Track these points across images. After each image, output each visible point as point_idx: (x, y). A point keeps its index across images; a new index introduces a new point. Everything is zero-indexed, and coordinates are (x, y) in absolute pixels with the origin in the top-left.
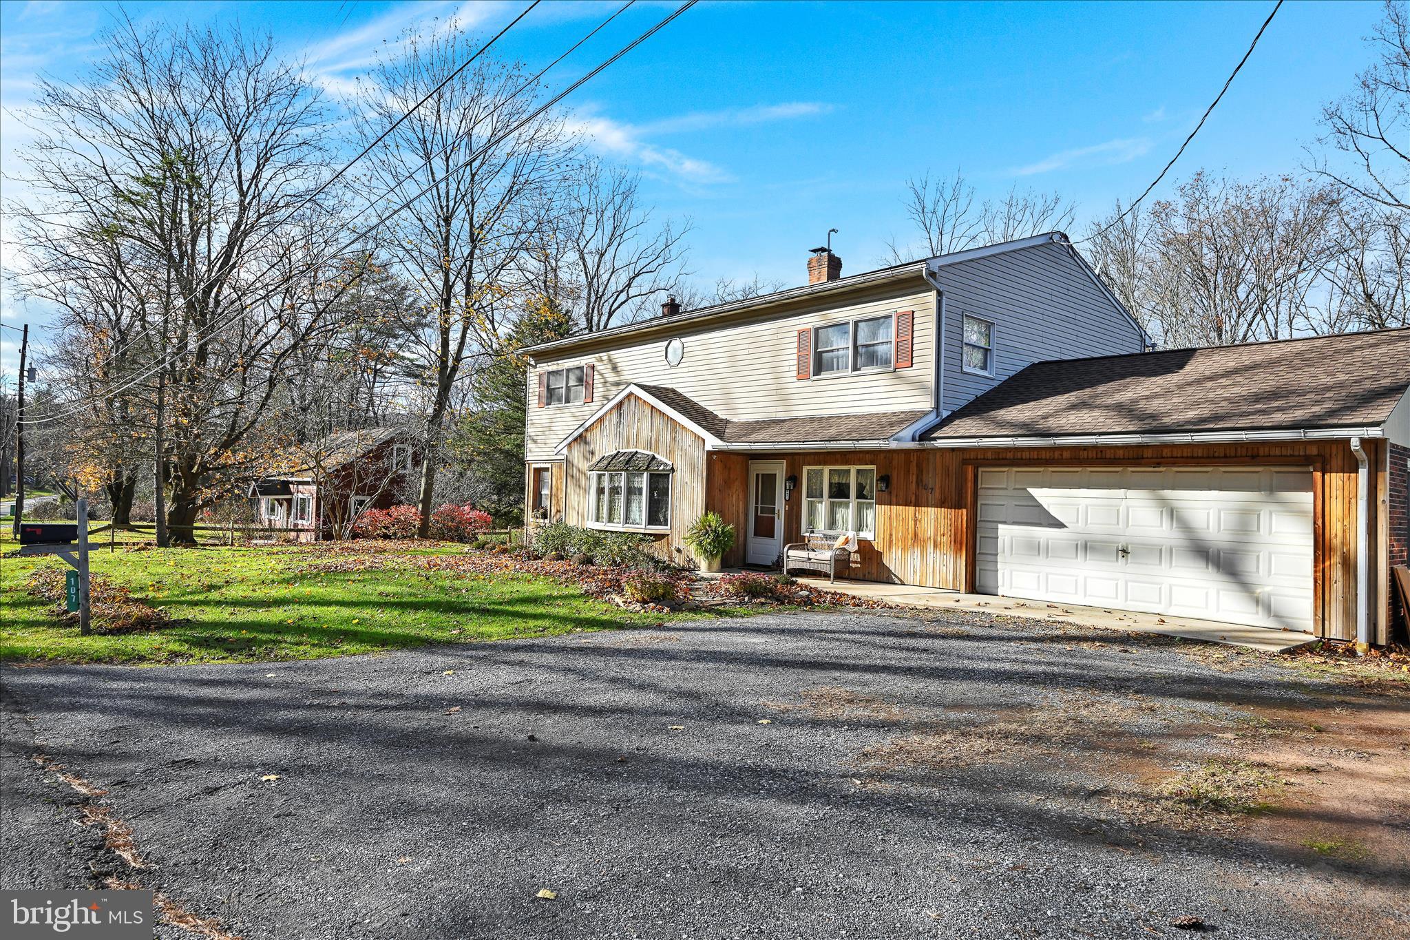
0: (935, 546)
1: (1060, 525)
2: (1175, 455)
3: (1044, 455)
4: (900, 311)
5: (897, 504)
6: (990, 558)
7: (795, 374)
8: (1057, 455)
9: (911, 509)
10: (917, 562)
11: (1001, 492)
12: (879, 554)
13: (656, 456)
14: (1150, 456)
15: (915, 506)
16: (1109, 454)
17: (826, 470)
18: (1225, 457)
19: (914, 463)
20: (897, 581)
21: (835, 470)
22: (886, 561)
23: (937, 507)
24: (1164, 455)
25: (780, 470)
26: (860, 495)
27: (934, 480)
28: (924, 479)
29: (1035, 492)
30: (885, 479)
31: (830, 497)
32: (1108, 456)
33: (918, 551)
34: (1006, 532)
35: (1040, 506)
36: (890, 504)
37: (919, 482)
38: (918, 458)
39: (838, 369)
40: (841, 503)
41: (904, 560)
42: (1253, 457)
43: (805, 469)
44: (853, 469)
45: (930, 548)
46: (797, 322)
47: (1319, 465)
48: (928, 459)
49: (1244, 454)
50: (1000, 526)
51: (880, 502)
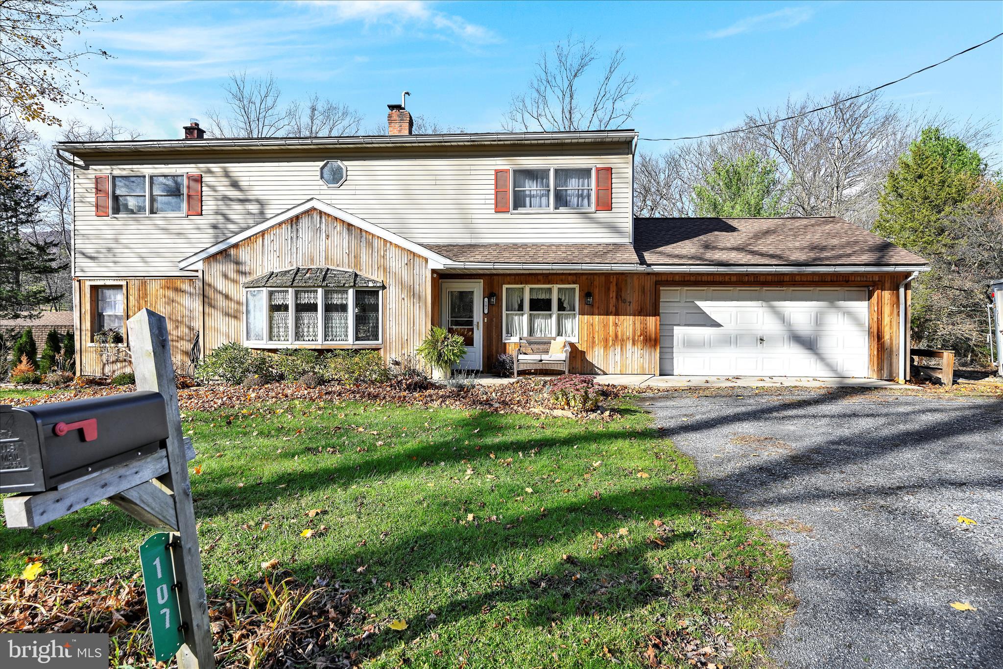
0: (634, 344)
1: (719, 325)
2: (803, 280)
3: (717, 279)
4: (598, 166)
5: (599, 314)
6: (669, 350)
7: (493, 206)
8: (727, 279)
9: (611, 318)
10: (618, 357)
11: (676, 304)
12: (583, 353)
13: (358, 273)
14: (788, 280)
15: (615, 315)
16: (762, 279)
17: (527, 288)
18: (831, 281)
19: (614, 283)
20: (600, 372)
21: (535, 289)
22: (589, 358)
23: (635, 315)
24: (796, 280)
25: (477, 289)
26: (561, 308)
27: (632, 296)
28: (623, 295)
29: (700, 304)
30: (587, 295)
31: (531, 310)
32: (761, 280)
33: (618, 349)
34: (679, 332)
35: (704, 313)
36: (593, 314)
37: (619, 297)
38: (617, 280)
39: (531, 206)
40: (539, 315)
41: (606, 356)
42: (847, 281)
43: (505, 287)
44: (555, 288)
45: (629, 345)
46: (493, 163)
47: (880, 287)
48: (626, 280)
49: (841, 280)
50: (675, 328)
51: (582, 313)
